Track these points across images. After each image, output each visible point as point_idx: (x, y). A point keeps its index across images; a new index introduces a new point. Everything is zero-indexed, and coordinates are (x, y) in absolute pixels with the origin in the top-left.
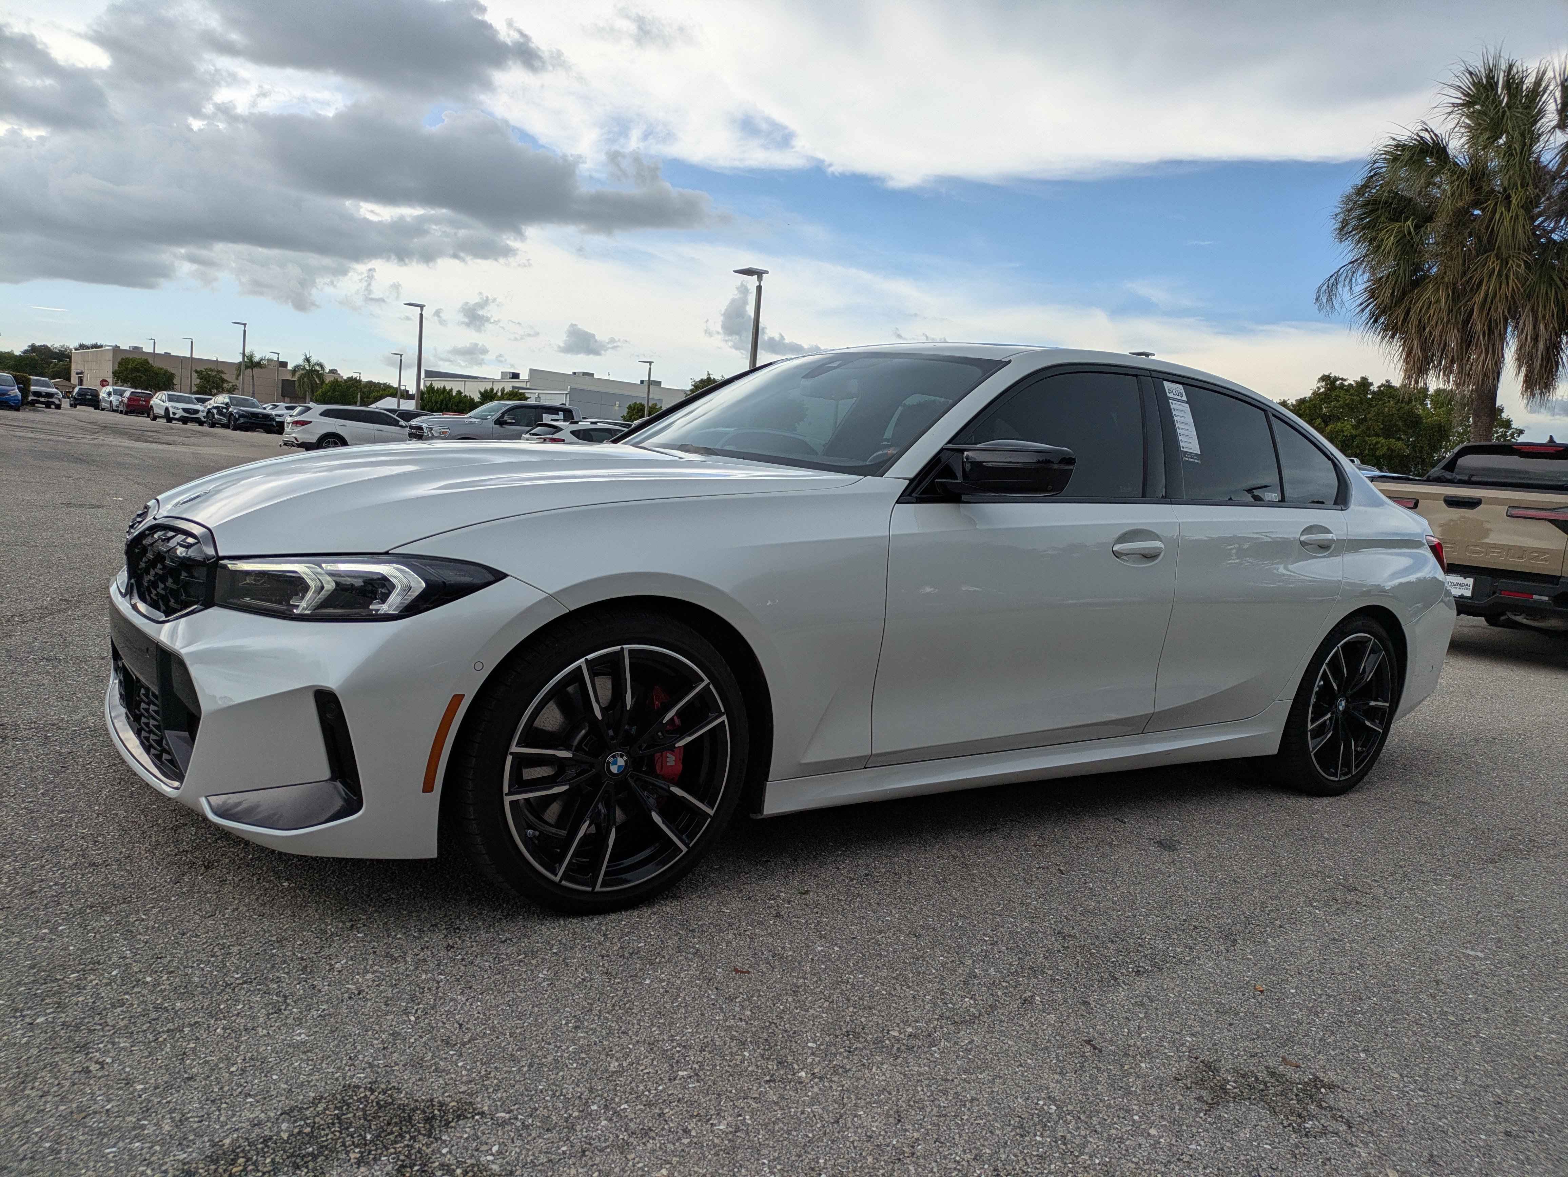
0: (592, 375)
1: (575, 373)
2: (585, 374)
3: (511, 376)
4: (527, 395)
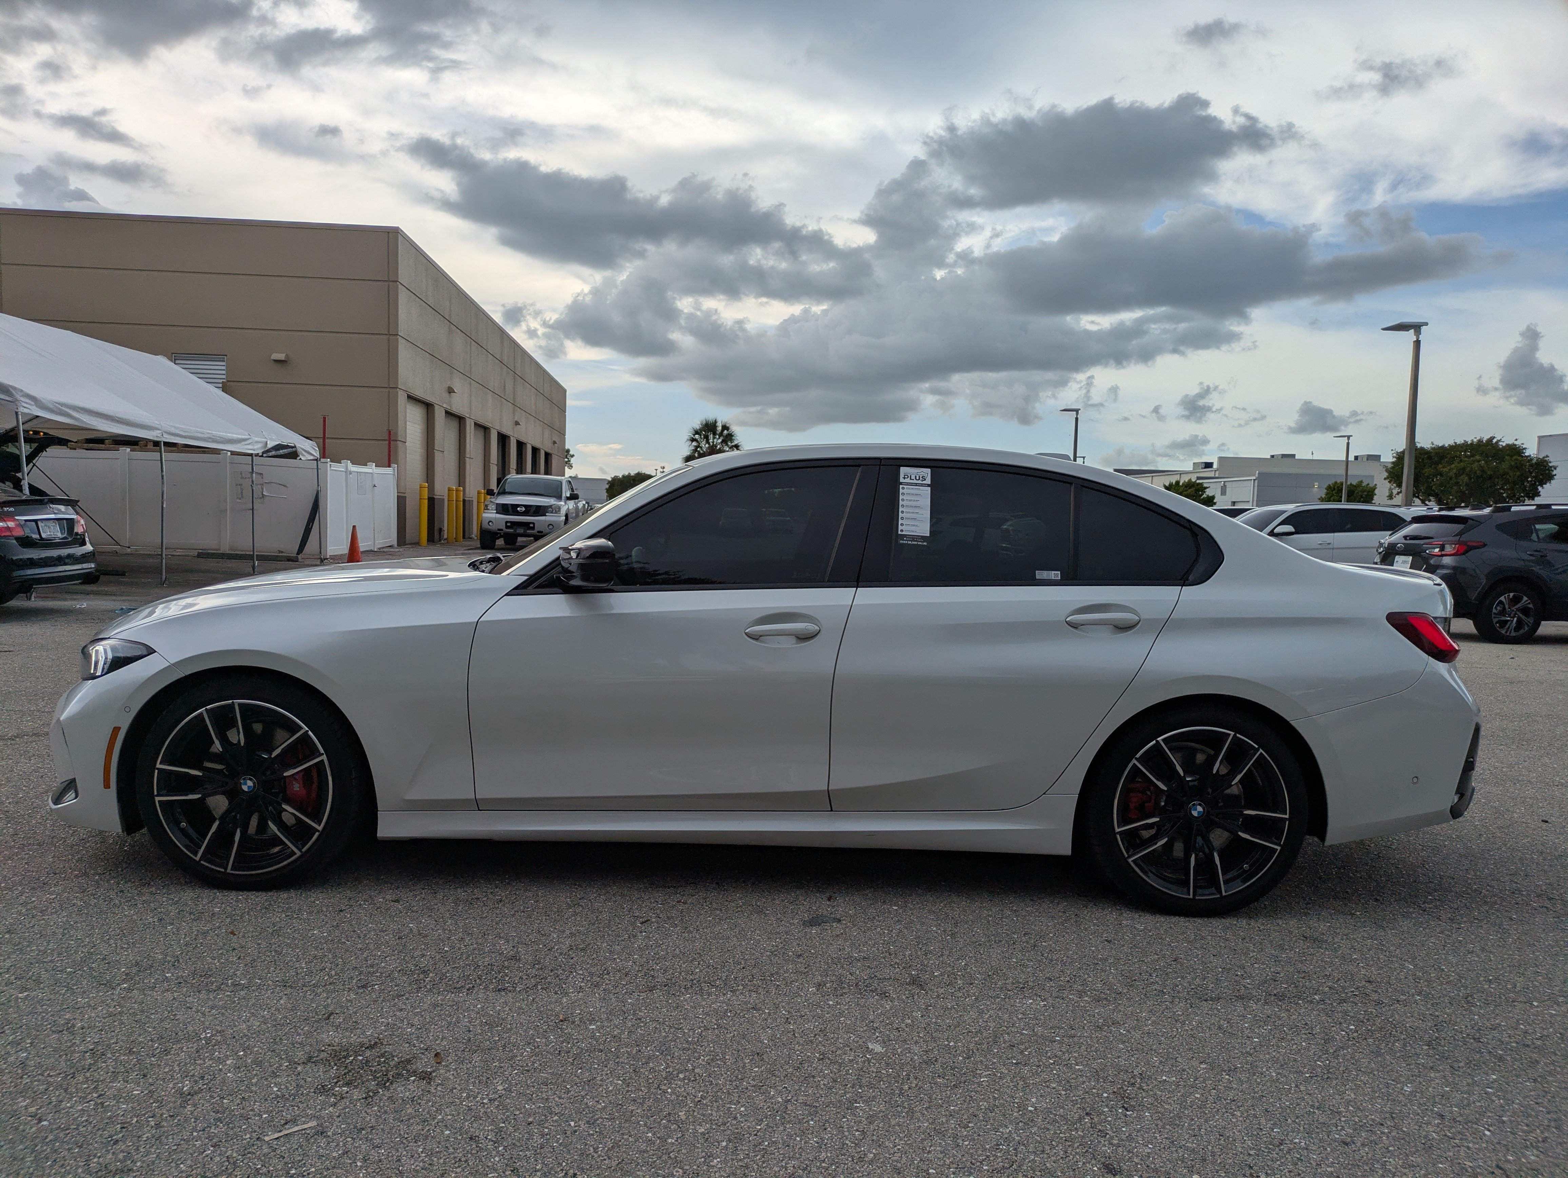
0: (1294, 456)
1: (1273, 456)
2: (1284, 456)
3: (1203, 466)
4: (1205, 485)
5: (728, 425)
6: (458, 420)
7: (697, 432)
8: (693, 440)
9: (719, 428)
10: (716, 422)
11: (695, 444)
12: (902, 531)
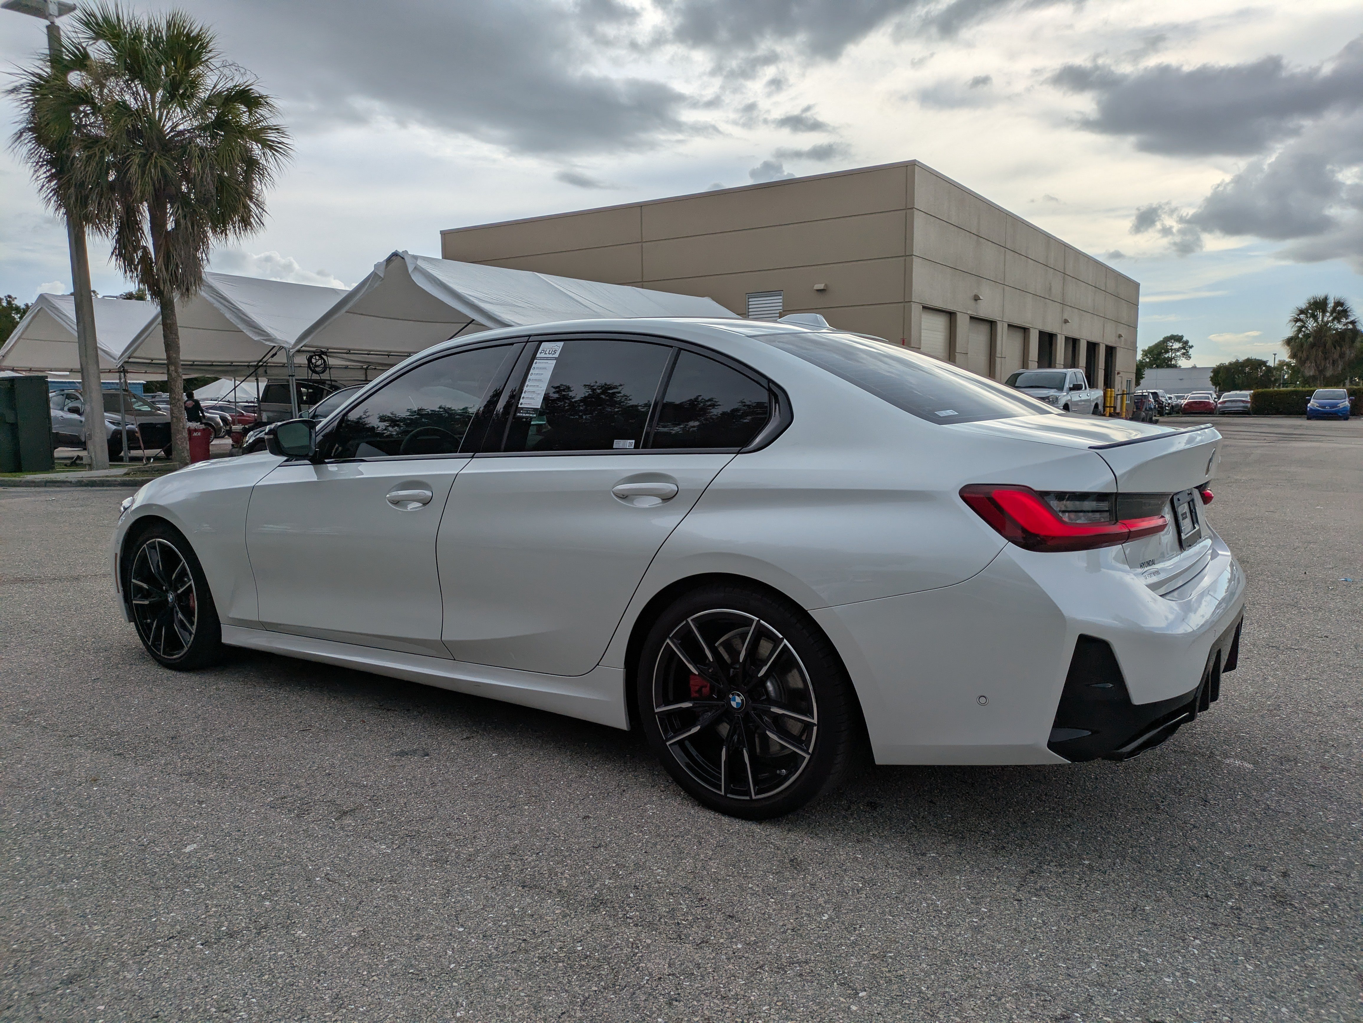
5: (1342, 301)
6: (990, 324)
7: (1302, 312)
8: (1297, 320)
9: (1331, 305)
10: (1326, 299)
11: (1299, 324)
12: (521, 404)
